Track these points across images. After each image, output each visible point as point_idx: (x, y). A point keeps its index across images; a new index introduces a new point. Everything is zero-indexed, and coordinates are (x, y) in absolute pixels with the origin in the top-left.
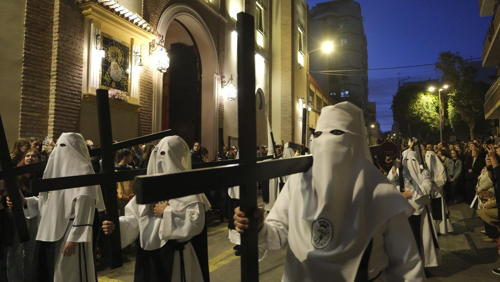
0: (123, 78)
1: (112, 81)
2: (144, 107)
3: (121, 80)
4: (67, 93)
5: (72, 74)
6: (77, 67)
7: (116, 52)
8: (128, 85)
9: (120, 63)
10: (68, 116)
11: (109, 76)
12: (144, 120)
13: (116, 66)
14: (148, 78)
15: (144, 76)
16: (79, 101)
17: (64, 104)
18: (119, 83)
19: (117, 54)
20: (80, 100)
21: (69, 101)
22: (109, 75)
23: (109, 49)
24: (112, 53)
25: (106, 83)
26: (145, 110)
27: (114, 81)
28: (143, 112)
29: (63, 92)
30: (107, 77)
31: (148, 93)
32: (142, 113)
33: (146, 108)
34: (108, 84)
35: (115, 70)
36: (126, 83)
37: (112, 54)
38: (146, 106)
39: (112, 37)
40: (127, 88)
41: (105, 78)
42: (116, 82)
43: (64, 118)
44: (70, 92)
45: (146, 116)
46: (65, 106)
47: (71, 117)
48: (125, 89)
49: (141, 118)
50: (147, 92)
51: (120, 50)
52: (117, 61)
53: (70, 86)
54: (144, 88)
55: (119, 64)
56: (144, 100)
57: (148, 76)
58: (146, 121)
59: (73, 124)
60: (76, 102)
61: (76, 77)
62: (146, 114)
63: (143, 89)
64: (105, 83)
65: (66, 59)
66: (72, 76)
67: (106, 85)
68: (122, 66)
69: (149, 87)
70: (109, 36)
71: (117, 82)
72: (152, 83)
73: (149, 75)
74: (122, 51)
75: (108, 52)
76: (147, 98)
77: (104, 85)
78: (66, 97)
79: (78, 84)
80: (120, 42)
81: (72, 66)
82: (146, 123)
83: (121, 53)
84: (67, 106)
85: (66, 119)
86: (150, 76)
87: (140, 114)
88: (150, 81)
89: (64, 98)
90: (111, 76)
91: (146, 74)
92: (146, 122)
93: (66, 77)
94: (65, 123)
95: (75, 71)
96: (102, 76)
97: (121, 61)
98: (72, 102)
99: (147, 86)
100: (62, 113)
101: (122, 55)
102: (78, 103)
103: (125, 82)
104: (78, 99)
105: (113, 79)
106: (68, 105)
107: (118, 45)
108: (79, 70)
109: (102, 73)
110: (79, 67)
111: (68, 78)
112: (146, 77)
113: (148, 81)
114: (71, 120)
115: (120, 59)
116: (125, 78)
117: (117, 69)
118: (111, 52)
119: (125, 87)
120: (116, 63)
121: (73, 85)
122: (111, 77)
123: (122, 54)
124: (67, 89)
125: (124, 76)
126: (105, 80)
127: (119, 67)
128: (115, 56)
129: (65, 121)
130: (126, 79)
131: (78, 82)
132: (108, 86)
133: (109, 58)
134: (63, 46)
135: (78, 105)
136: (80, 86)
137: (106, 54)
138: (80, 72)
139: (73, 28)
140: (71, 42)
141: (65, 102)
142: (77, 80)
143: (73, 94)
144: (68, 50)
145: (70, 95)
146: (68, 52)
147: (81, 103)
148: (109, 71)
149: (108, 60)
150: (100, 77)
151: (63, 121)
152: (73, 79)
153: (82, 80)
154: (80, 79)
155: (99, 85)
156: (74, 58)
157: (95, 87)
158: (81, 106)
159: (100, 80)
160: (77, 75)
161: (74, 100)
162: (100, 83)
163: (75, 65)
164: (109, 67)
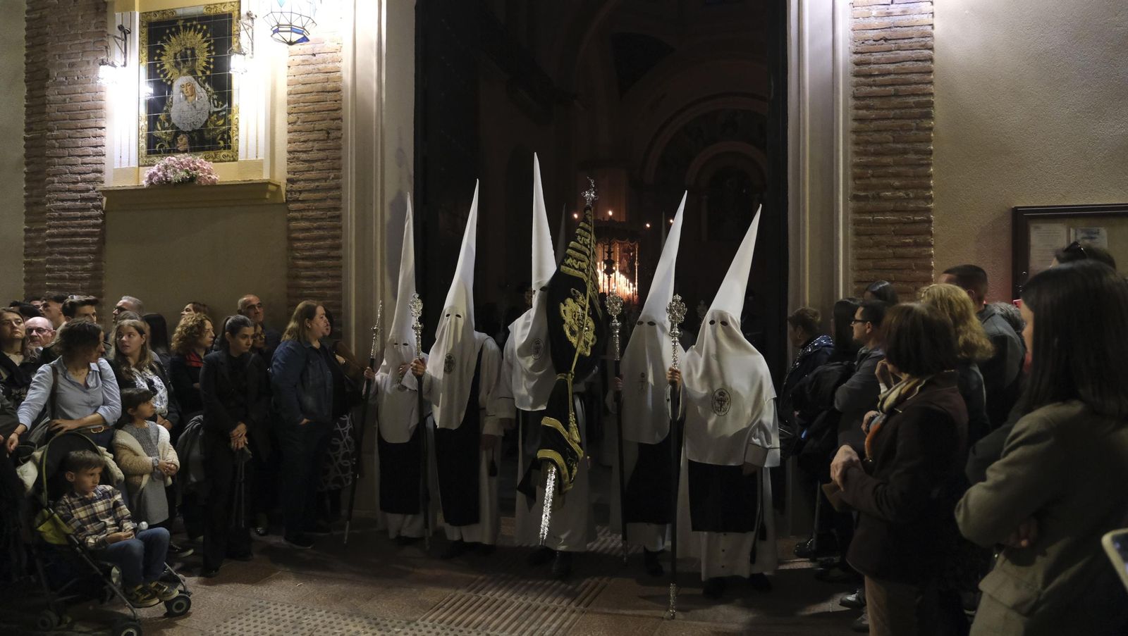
0: (214, 112)
1: (178, 132)
2: (305, 180)
3: (207, 121)
4: (69, 200)
5: (79, 152)
6: (90, 132)
7: (186, 49)
8: (230, 129)
9: (200, 74)
10: (77, 253)
11: (167, 125)
12: (304, 224)
13: (189, 87)
14: (321, 76)
15: (300, 79)
16: (99, 212)
17: (65, 227)
18: (200, 132)
19: (193, 50)
20: (101, 208)
21: (76, 218)
22: (169, 119)
23: (166, 47)
24: (175, 54)
25: (159, 148)
26: (309, 191)
27: (184, 133)
28: (302, 197)
29: (62, 201)
30: (163, 128)
31: (322, 130)
32: (297, 201)
33: (313, 180)
34: (167, 146)
35: (186, 98)
36: (224, 124)
37: (175, 58)
38: (313, 175)
39: (173, 11)
40: (229, 137)
41: (159, 133)
42: (189, 132)
43: (67, 258)
44: (78, 195)
45: (317, 209)
46: (67, 230)
47: (82, 253)
48: (222, 142)
49: (295, 219)
50: (318, 126)
51: (200, 36)
52: (192, 72)
53: (77, 182)
54: (303, 116)
55: (196, 78)
56: (304, 156)
57: (319, 71)
58: (315, 225)
59: (85, 270)
60: (90, 217)
61: (89, 156)
62: (315, 200)
63: (299, 123)
64: (158, 145)
65: (65, 121)
66: (80, 156)
67: (159, 152)
68: (208, 79)
69: (329, 105)
70: (164, 12)
71: (194, 131)
72: (338, 90)
73: (321, 66)
74: (208, 35)
75: (163, 58)
76: (316, 145)
77: (156, 153)
78: (68, 210)
79: (93, 172)
80: (202, 10)
81: (78, 135)
82: (316, 233)
83: (206, 42)
84: (73, 229)
85: (72, 262)
86: (330, 66)
87: (291, 206)
88: (330, 86)
89: (63, 214)
90: (173, 121)
91: (310, 68)
92: (318, 228)
93: (67, 165)
94: (70, 270)
95: (80, 142)
96: (149, 130)
97: (204, 64)
98: (83, 218)
99: (317, 107)
100: (62, 249)
101: (209, 46)
102: (96, 218)
103: (221, 122)
104: (97, 208)
105: (181, 127)
106: (73, 227)
107: (194, 23)
108: (95, 137)
109: (147, 123)
110: (93, 130)
111: (70, 165)
112: (311, 78)
113: (319, 86)
114: (84, 262)
115: (202, 59)
116: (219, 112)
117: (193, 93)
118: (172, 54)
119: (222, 139)
120: (190, 78)
121: (83, 176)
122: (173, 124)
123: (206, 45)
124: (69, 190)
125: (217, 107)
126: (158, 138)
127: (197, 85)
128: (186, 59)
129: (68, 266)
130: (224, 113)
131: (95, 166)
132: (165, 152)
133: (165, 76)
134: (59, 94)
135: (96, 221)
136: (99, 175)
137: (158, 65)
138: (98, 141)
139: (78, 42)
140: (76, 78)
141: (68, 222)
142: (90, 163)
143: (83, 199)
144: (68, 100)
145: (77, 203)
146: (68, 106)
147: (103, 216)
148: (166, 111)
149: (164, 81)
150: (144, 136)
151: (65, 267)
152: (82, 164)
153: (103, 158)
154: (98, 158)
155: (142, 157)
156: (82, 112)
157: (125, 166)
158: (103, 223)
159: (143, 144)
160: (91, 150)
161: (86, 214)
162: (144, 151)
163: (83, 129)
164: (169, 97)
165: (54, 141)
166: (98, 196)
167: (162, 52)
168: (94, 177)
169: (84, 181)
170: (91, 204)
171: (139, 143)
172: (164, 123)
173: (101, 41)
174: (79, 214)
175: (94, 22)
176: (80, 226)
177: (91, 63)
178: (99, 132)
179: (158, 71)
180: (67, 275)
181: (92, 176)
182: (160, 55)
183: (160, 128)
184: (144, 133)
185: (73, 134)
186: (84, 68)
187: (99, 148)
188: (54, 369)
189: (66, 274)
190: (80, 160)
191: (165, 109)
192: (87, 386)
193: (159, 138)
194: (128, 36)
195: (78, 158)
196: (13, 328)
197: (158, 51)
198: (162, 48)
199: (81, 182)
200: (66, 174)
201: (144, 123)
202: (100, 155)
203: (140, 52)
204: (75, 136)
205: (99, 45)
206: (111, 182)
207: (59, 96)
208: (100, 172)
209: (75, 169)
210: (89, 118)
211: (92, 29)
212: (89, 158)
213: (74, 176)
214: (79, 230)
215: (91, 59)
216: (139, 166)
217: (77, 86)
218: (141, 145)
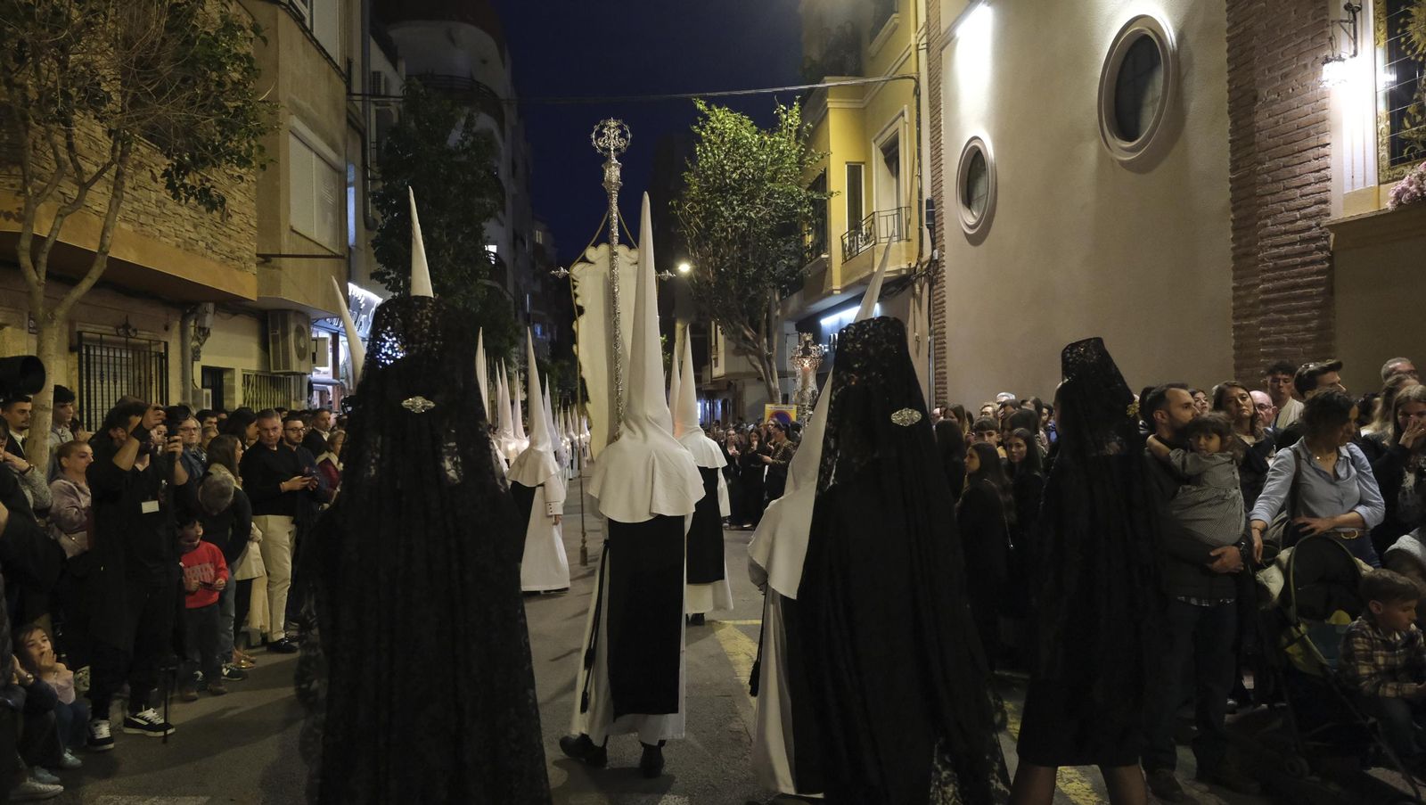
4: (1286, 244)
5: (1296, 182)
6: (1310, 154)
10: (1297, 309)
11: (1419, 118)
16: (1325, 254)
17: (1283, 278)
20: (1328, 249)
21: (1295, 266)
23: (1414, 10)
25: (1408, 152)
29: (1277, 246)
30: (1414, 125)
34: (1420, 148)
41: (1407, 132)
43: (1285, 317)
44: (1297, 237)
46: (1284, 282)
47: (1304, 309)
53: (1296, 221)
59: (1308, 330)
60: (1313, 262)
61: (1309, 184)
64: (1406, 151)
65: (1279, 148)
66: (1298, 187)
67: (1409, 159)
75: (1410, 28)
77: (1403, 161)
78: (1286, 256)
79: (1316, 203)
81: (1296, 161)
84: (1292, 280)
85: (1291, 320)
89: (1280, 262)
93: (1283, 201)
94: (1288, 332)
95: (1298, 170)
96: (1392, 132)
98: (1304, 264)
100: (1279, 306)
102: (1321, 261)
104: (1320, 249)
106: (1293, 277)
108: (1317, 159)
109: (1388, 123)
110: (1315, 150)
111: (1286, 201)
114: (1305, 320)
121: (1303, 212)
124: (1286, 232)
126: (1405, 140)
129: (1288, 327)
131: (1318, 196)
132: (1417, 157)
133: (1414, 51)
134: (1270, 116)
135: (1321, 267)
136: (1323, 206)
137: (1403, 39)
138: (1321, 162)
139: (1292, 44)
140: (1290, 90)
141: (1285, 272)
142: (1312, 194)
143: (1303, 241)
144: (1281, 120)
145: (1296, 247)
146: (1282, 127)
147: (1330, 259)
148: (1417, 100)
149: (1413, 58)
150: (1385, 142)
151: (1283, 328)
152: (1301, 196)
153: (1328, 183)
154: (1322, 184)
155: (1383, 171)
156: (1299, 131)
157: (1359, 187)
158: (1331, 267)
159: (1385, 153)
160: (1312, 177)
161: (1308, 258)
162: (1386, 163)
163: (1301, 152)
164: (1420, 79)
165: (1266, 176)
166: (1323, 233)
167: (1408, 20)
168: (1317, 210)
169: (1305, 217)
170: (1314, 246)
171: (1378, 154)
172: (1415, 116)
173: (1323, 32)
174: (1299, 260)
175: (1311, 12)
176: (1301, 275)
177: (1309, 66)
178: (1322, 150)
179: (1403, 47)
180: (1286, 338)
181: (1314, 209)
182: (1406, 24)
183: (1408, 125)
184: (1385, 138)
185: (1288, 162)
186: (1300, 76)
187: (1323, 172)
188: (1296, 453)
189: (1284, 337)
190: (1298, 192)
191: (1415, 97)
192: (1337, 477)
193: (1409, 139)
194: (1358, 14)
195: (1296, 190)
196: (1238, 405)
197: (1402, 21)
198: (1407, 14)
199: (1300, 219)
200: (1282, 212)
201: (1385, 125)
202: (1324, 181)
203: (1376, 29)
204: (1290, 164)
205: (1319, 40)
206: (1340, 211)
207: (1271, 119)
208: (1325, 202)
209: (1293, 204)
210: (1308, 136)
211: (1310, 22)
212: (1309, 188)
213: (1291, 214)
214: (1299, 280)
215: (1309, 61)
216: (1379, 184)
217: (1292, 101)
218: (1381, 155)
